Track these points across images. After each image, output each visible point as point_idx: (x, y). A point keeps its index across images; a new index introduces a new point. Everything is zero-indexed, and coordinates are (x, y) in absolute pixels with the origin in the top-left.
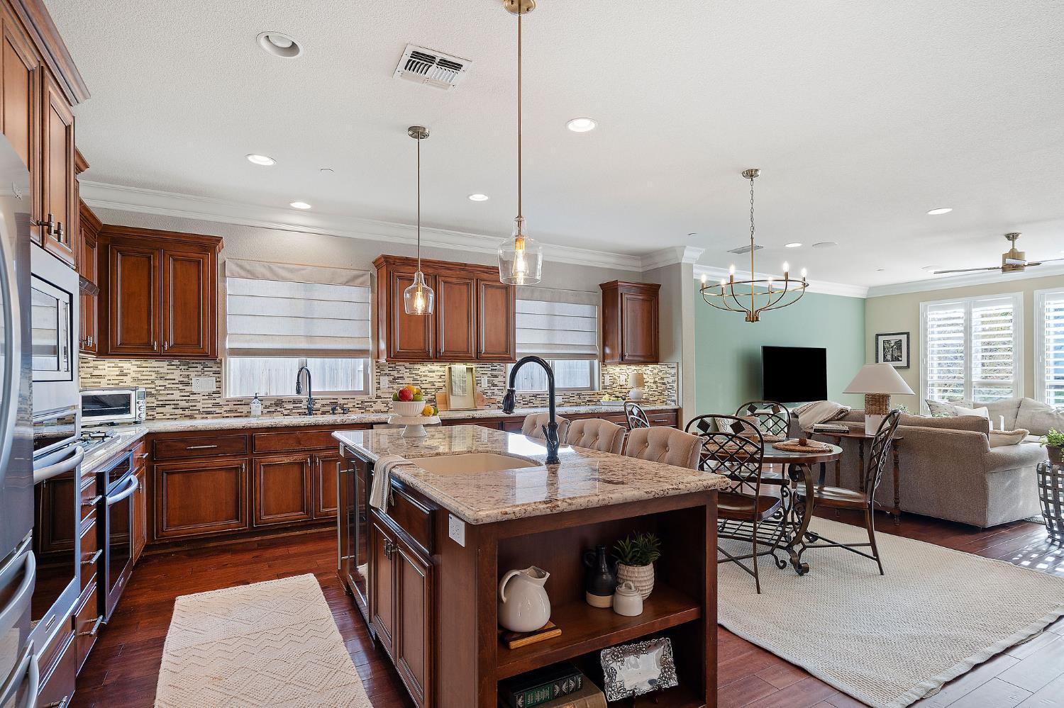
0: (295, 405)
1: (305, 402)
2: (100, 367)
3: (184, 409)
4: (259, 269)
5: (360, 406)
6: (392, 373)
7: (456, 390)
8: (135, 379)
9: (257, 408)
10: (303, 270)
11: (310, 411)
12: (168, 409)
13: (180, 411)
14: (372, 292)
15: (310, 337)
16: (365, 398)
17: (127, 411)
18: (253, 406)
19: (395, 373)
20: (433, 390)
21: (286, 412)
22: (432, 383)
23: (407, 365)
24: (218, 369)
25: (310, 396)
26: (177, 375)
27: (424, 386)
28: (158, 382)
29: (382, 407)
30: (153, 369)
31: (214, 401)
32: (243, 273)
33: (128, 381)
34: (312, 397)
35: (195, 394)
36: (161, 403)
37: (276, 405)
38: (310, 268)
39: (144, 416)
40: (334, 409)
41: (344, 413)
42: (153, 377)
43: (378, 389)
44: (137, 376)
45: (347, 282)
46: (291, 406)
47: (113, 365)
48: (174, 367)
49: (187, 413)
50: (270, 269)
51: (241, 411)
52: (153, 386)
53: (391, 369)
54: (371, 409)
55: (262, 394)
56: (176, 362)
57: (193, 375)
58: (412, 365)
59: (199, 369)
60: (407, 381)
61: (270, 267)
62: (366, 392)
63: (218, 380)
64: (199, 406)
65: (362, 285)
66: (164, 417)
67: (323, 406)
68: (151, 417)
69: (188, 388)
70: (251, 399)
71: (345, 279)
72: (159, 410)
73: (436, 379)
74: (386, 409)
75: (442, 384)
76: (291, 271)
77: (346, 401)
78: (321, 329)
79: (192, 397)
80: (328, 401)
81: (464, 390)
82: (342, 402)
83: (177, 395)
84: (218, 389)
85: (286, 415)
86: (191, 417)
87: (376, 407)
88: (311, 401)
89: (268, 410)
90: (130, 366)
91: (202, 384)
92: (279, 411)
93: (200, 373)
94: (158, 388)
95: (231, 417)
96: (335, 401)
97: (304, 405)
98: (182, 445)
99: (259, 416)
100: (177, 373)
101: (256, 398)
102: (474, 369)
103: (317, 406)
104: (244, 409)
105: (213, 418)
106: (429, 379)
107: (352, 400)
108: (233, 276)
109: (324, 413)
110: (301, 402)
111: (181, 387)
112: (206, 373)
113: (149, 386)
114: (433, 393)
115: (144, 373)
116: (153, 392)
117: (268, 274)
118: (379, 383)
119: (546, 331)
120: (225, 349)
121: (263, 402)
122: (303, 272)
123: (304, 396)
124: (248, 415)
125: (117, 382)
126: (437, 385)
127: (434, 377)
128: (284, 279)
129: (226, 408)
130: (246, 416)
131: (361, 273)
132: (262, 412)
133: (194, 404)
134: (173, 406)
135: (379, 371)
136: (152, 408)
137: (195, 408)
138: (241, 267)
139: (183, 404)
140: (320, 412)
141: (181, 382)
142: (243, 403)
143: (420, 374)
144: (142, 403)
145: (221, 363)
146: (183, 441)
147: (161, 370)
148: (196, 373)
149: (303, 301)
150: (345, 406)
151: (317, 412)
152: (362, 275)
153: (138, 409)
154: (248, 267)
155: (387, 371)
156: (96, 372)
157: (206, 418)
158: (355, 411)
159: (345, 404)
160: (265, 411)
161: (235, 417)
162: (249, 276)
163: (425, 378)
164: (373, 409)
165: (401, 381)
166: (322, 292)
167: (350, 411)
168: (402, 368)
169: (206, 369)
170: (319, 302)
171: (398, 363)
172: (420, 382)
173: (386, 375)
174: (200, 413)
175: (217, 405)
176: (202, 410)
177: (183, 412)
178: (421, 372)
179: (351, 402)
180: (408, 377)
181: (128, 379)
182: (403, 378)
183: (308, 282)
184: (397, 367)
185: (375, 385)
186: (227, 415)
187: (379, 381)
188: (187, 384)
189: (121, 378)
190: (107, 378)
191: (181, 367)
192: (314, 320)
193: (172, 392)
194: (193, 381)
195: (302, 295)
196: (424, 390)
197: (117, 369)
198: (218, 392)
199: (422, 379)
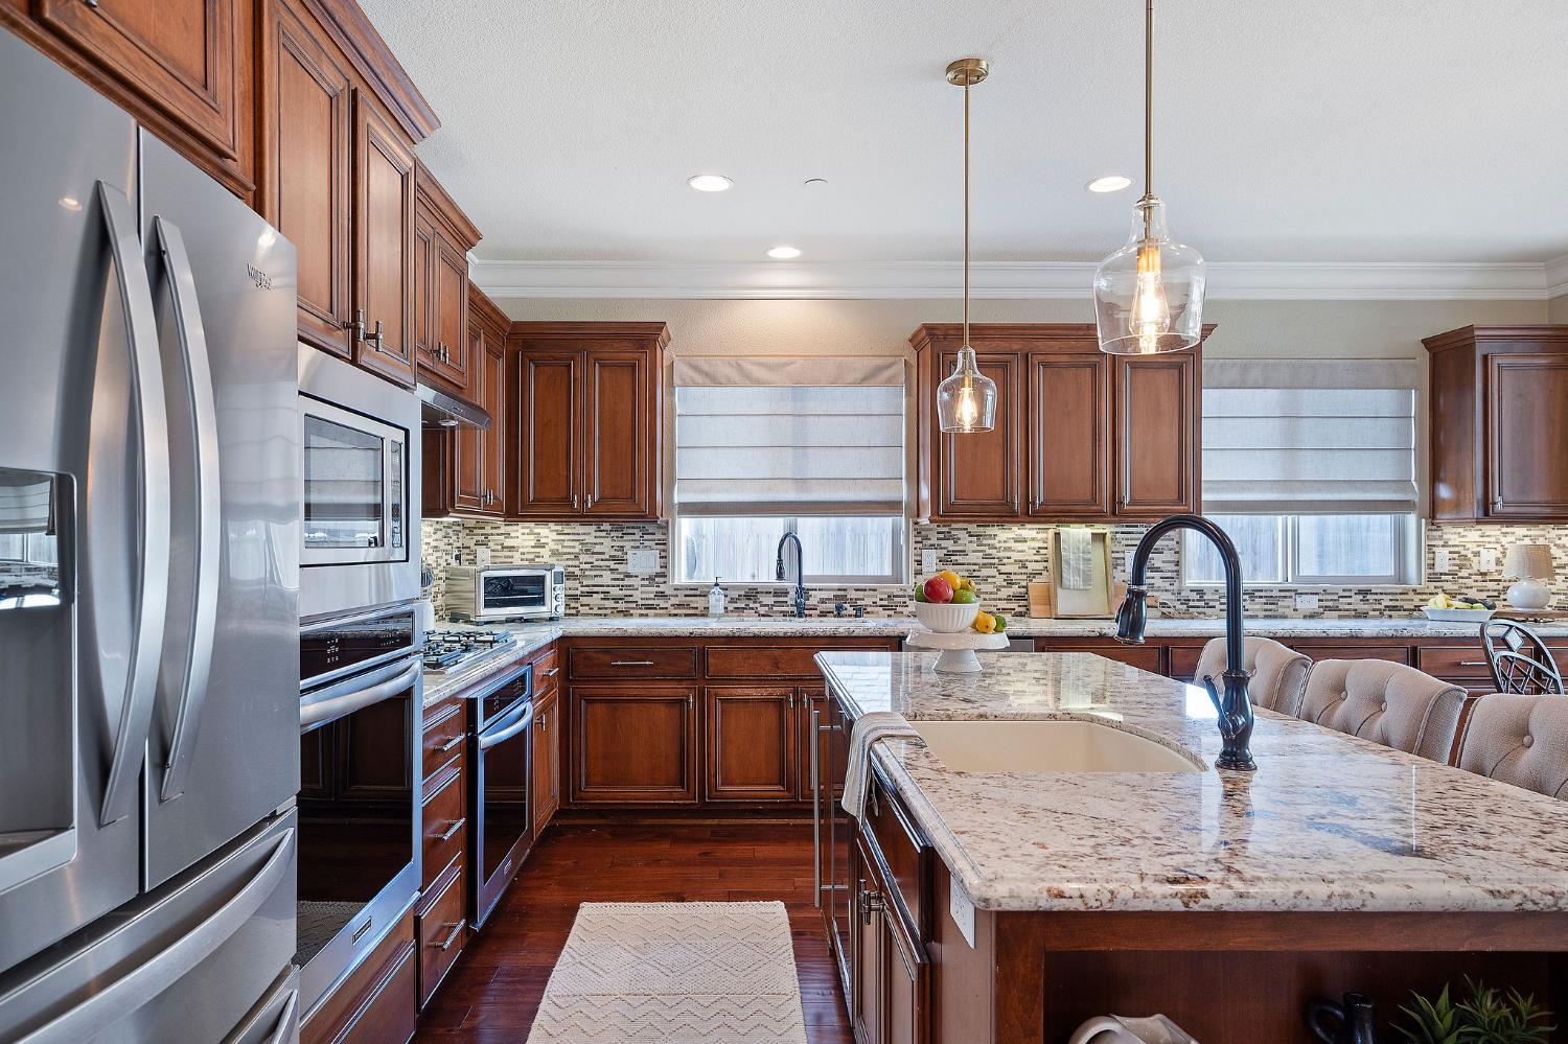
0: (776, 599)
1: (792, 594)
2: (512, 535)
3: (616, 600)
4: (724, 370)
5: (885, 603)
6: (944, 543)
7: (1070, 577)
8: (555, 553)
9: (717, 601)
10: (792, 363)
11: (801, 611)
12: (596, 600)
13: (610, 604)
14: (908, 394)
15: (801, 481)
16: (894, 588)
17: (540, 601)
18: (712, 598)
19: (949, 545)
20: (1024, 577)
21: (762, 610)
22: (1022, 563)
23: (973, 528)
24: (663, 537)
25: (800, 584)
26: (606, 546)
27: (1003, 569)
28: (584, 558)
30: (576, 537)
31: (658, 589)
32: (698, 378)
33: (546, 555)
34: (805, 585)
35: (632, 576)
36: (587, 589)
37: (748, 597)
38: (800, 361)
39: (561, 610)
40: (840, 608)
41: (857, 615)
42: (577, 550)
44: (556, 547)
45: (864, 380)
46: (770, 600)
47: (528, 531)
48: (604, 534)
49: (621, 606)
50: (739, 367)
51: (695, 605)
52: (577, 563)
53: (942, 536)
55: (725, 580)
56: (606, 526)
57: (628, 545)
58: (982, 529)
59: (636, 537)
60: (972, 557)
61: (739, 365)
62: (895, 578)
63: (663, 554)
64: (637, 596)
65: (891, 382)
66: (591, 611)
67: (823, 601)
68: (574, 611)
69: (621, 568)
70: (708, 586)
71: (859, 376)
72: (584, 600)
73: (1030, 555)
75: (1040, 566)
76: (770, 367)
77: (860, 594)
78: (821, 465)
79: (627, 582)
80: (829, 595)
81: (1088, 578)
82: (852, 594)
83: (607, 577)
84: (663, 570)
85: (763, 615)
86: (626, 613)
88: (802, 591)
89: (736, 605)
90: (548, 533)
91: (642, 561)
92: (752, 608)
93: (638, 544)
94: (583, 567)
95: (680, 615)
96: (843, 593)
97: (790, 598)
98: (606, 658)
99: (721, 616)
100: (608, 542)
101: (717, 585)
102: (1108, 535)
103: (813, 601)
104: (700, 603)
105: (656, 615)
106: (1015, 556)
107: (872, 593)
108: (685, 384)
109: (822, 614)
110: (785, 593)
111: (612, 564)
112: (647, 543)
113: (570, 563)
114: (1023, 583)
115: (566, 544)
116: (577, 572)
117: (735, 375)
118: (919, 563)
119: (1278, 453)
120: (673, 503)
121: (727, 592)
122: (789, 368)
123: (790, 584)
124: (704, 613)
125: (532, 556)
126: (1031, 566)
127: (1026, 552)
128: (759, 383)
129: (674, 601)
130: (702, 615)
131: (889, 360)
132: (726, 608)
133: (629, 593)
134: (602, 595)
135: (920, 539)
136: (574, 598)
137: (631, 599)
138: (695, 368)
139: (615, 592)
140: (816, 612)
141: (613, 558)
142: (698, 592)
143: (998, 545)
144: (560, 591)
145: (667, 527)
146: (607, 651)
147: (589, 539)
148: (633, 544)
149: (790, 418)
150: (859, 602)
151: (811, 611)
152: (891, 365)
153: (555, 599)
154: (703, 366)
155: (934, 541)
156: (508, 542)
157: (647, 615)
158: (877, 613)
159: (859, 599)
160: (731, 607)
161: (686, 615)
162: (708, 382)
163: (1008, 554)
164: (909, 609)
165: (960, 559)
166: (822, 400)
167: (868, 613)
168: (962, 535)
169: (646, 537)
170: (816, 418)
171: (954, 526)
172: (996, 561)
173: (932, 546)
174: (639, 607)
175: (661, 595)
176: (640, 602)
177: (615, 605)
178: (999, 542)
179: (870, 596)
180: (973, 551)
181: (545, 552)
182: (963, 552)
183: (799, 385)
184: (953, 532)
185: (913, 566)
186: (676, 612)
187: (919, 558)
188: (621, 561)
189: (538, 550)
190: (521, 550)
191: (613, 534)
192: (810, 450)
193: (602, 573)
194: (629, 556)
195: (788, 407)
196: (1005, 577)
197: (532, 537)
198: (664, 575)
199: (1001, 554)
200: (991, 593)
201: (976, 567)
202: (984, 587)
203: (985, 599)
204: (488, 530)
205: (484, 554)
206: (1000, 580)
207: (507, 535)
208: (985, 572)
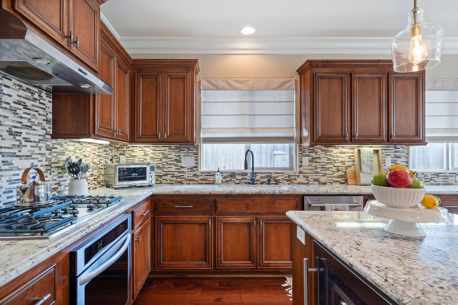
0: (242, 177)
1: (249, 175)
2: (135, 151)
3: (177, 177)
4: (222, 84)
5: (287, 178)
6: (311, 154)
7: (364, 168)
8: (152, 158)
9: (219, 178)
10: (249, 81)
11: (253, 182)
12: (169, 177)
13: (174, 179)
14: (296, 93)
15: (253, 129)
16: (291, 173)
17: (144, 178)
18: (217, 177)
19: (313, 155)
20: (344, 168)
21: (237, 182)
22: (343, 162)
23: (323, 148)
24: (196, 152)
25: (253, 170)
26: (173, 155)
27: (336, 165)
28: (164, 160)
29: (304, 180)
30: (161, 152)
31: (194, 173)
32: (210, 87)
33: (148, 159)
34: (255, 171)
35: (183, 168)
36: (165, 173)
37: (231, 176)
38: (252, 80)
39: (154, 182)
40: (269, 181)
41: (276, 184)
42: (161, 157)
43: (301, 166)
44: (152, 156)
45: (278, 87)
46: (240, 177)
48: (172, 150)
49: (179, 180)
51: (209, 180)
52: (161, 162)
53: (310, 151)
54: (296, 182)
55: (222, 169)
56: (173, 146)
57: (182, 155)
58: (326, 148)
59: (186, 152)
60: (323, 160)
61: (227, 81)
62: (291, 168)
63: (196, 159)
64: (186, 176)
65: (289, 88)
66: (167, 182)
67: (262, 178)
68: (160, 182)
69: (179, 164)
70: (215, 172)
71: (276, 85)
72: (164, 177)
73: (346, 159)
74: (306, 182)
75: (351, 163)
76: (240, 82)
77: (277, 175)
78: (260, 122)
79: (182, 170)
80: (265, 175)
81: (371, 168)
82: (274, 175)
83: (173, 168)
84: (196, 165)
85: (237, 184)
86: (181, 183)
87: (299, 180)
88: (254, 174)
89: (226, 180)
90: (149, 150)
91: (187, 162)
92: (233, 181)
93: (186, 154)
94: (164, 164)
95: (203, 184)
96: (270, 174)
97: (249, 177)
98: (172, 204)
99: (220, 184)
100: (174, 154)
101: (218, 171)
102: (380, 151)
103: (258, 178)
104: (211, 178)
105: (193, 184)
106: (341, 159)
107: (282, 174)
108: (205, 89)
109: (262, 183)
110: (246, 174)
111: (175, 163)
112: (189, 154)
113: (158, 162)
114: (344, 170)
115: (156, 154)
116: (161, 166)
117: (226, 85)
118: (301, 162)
119: (448, 117)
120: (200, 138)
121: (223, 174)
122: (248, 82)
123: (249, 171)
124: (213, 183)
125: (142, 160)
126: (347, 164)
127: (345, 157)
128: (236, 89)
129: (201, 178)
130: (213, 184)
131: (289, 79)
132: (222, 181)
133: (182, 174)
134: (171, 176)
135: (301, 152)
136: (160, 176)
137: (183, 177)
138: (210, 82)
139: (177, 174)
140: (260, 182)
141: (176, 160)
142: (211, 174)
143: (333, 155)
144: (153, 174)
145: (198, 148)
146: (173, 201)
147: (166, 152)
148: (184, 154)
149: (248, 103)
150: (277, 178)
151: (257, 182)
152: (289, 81)
153: (151, 177)
154: (214, 82)
155: (307, 153)
156: (133, 154)
157: (190, 183)
158: (284, 182)
159: (277, 177)
160: (224, 180)
161: (206, 184)
162: (215, 88)
163: (338, 159)
164: (297, 181)
165: (318, 160)
166: (260, 96)
167: (280, 182)
168: (319, 150)
169: (189, 151)
170: (259, 103)
171: (315, 147)
172: (333, 161)
173: (306, 156)
174: (186, 180)
175: (195, 175)
176: (187, 178)
177: (177, 180)
178: (334, 153)
179: (282, 176)
180: (323, 157)
181: (148, 158)
182: (319, 158)
183: (252, 90)
184: (315, 150)
185: (298, 163)
186: (202, 182)
187: (301, 160)
188: (179, 161)
189: (145, 157)
190: (138, 157)
191: (176, 150)
192: (256, 116)
193: (171, 166)
194: (182, 160)
195: (248, 99)
196: (336, 168)
197: (143, 152)
198: (196, 167)
199: (335, 159)
200: (330, 175)
201: (325, 164)
202: (328, 172)
203: (328, 177)
204: (125, 149)
205: (123, 159)
206: (334, 169)
207: (133, 151)
208: (328, 166)
